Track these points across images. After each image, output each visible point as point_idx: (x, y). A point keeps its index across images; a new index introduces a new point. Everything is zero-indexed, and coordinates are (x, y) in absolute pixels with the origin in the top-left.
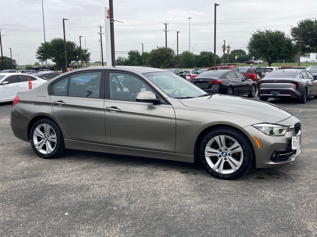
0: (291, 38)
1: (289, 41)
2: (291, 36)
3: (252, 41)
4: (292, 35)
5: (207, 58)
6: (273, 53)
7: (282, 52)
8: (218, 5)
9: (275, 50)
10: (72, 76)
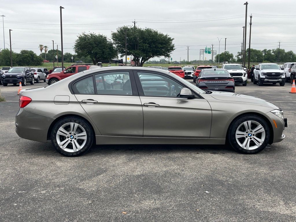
0: (112, 41)
1: (111, 44)
2: (112, 40)
3: (79, 42)
4: (114, 40)
5: (29, 57)
6: (98, 55)
7: (106, 54)
8: (63, 8)
9: (100, 51)
10: (95, 75)
